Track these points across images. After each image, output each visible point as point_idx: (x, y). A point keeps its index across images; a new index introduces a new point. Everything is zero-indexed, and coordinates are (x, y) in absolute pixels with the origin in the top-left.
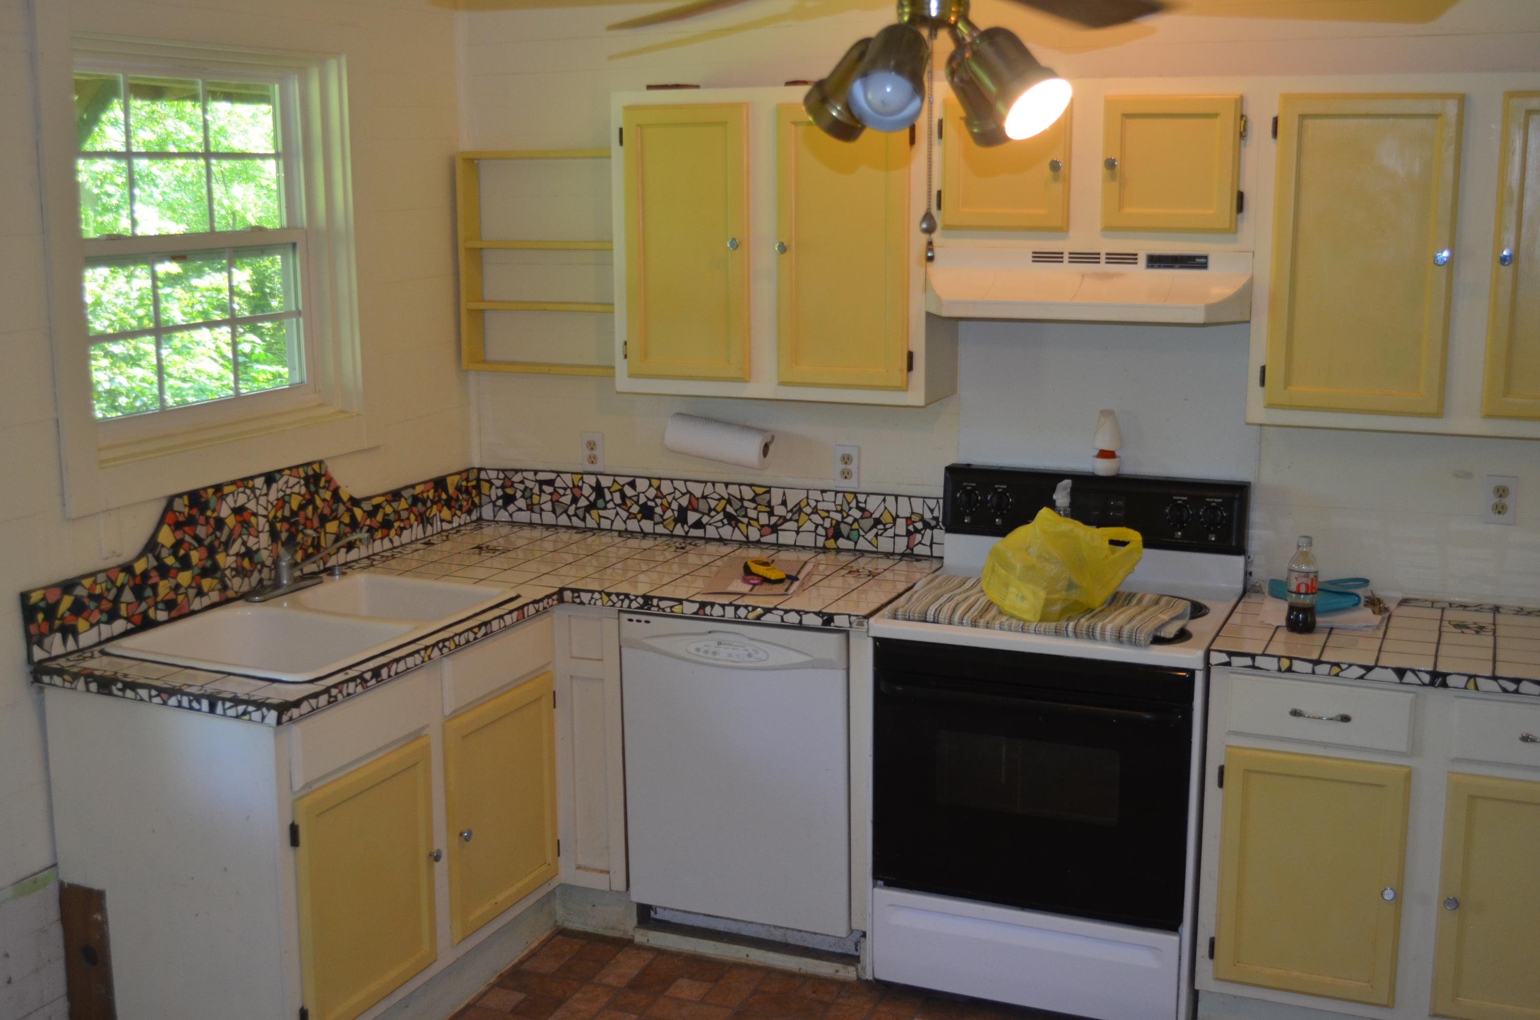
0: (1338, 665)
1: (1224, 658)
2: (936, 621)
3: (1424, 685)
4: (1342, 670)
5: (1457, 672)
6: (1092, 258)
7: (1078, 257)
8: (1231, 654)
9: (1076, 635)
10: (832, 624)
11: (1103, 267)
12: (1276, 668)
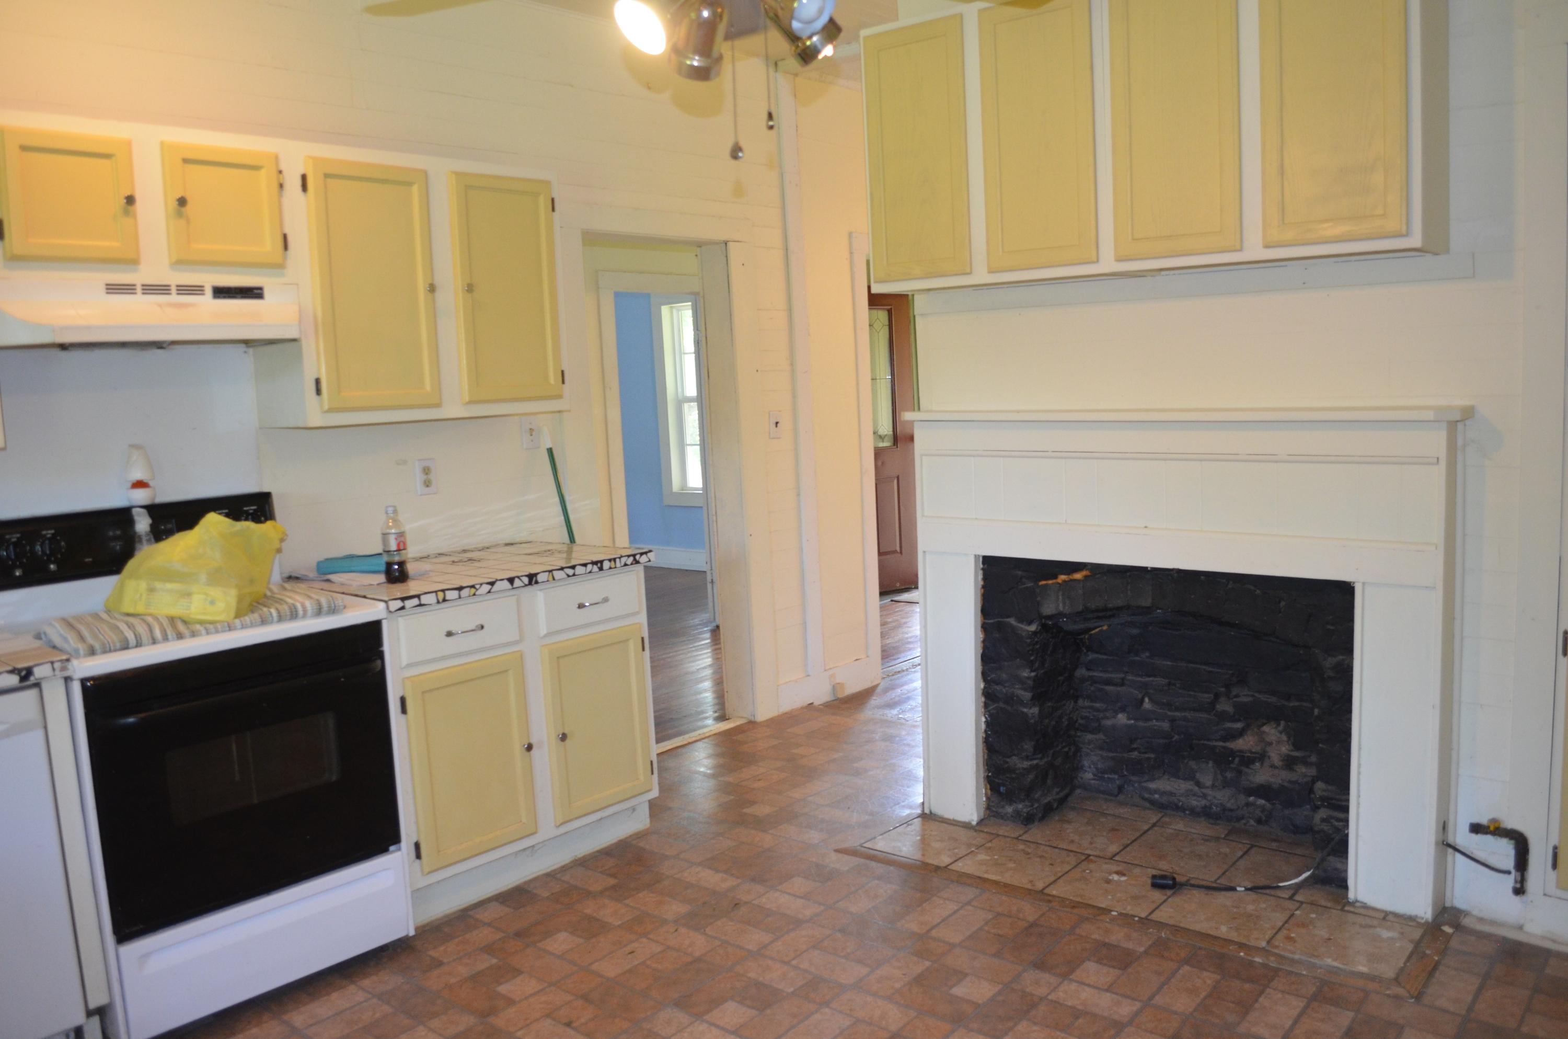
0: (473, 587)
1: (399, 604)
2: (139, 645)
3: (526, 585)
4: (477, 590)
5: (542, 570)
6: (163, 289)
7: (149, 289)
8: (403, 599)
9: (281, 619)
10: (32, 678)
11: (174, 298)
12: (436, 601)
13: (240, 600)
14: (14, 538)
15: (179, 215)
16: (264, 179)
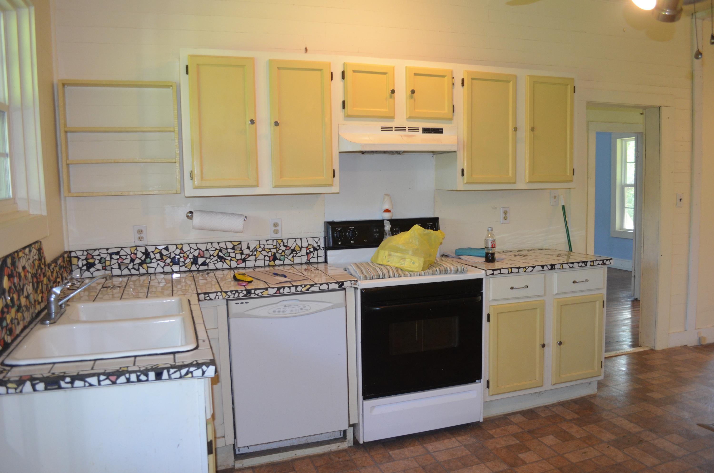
0: (525, 268)
1: (491, 272)
2: (383, 278)
3: (549, 269)
4: (527, 269)
5: (558, 263)
6: (403, 129)
7: (398, 129)
8: (493, 270)
9: (440, 273)
10: (343, 286)
11: (407, 133)
12: (508, 273)
13: (425, 263)
14: (339, 229)
15: (411, 97)
16: (447, 81)
